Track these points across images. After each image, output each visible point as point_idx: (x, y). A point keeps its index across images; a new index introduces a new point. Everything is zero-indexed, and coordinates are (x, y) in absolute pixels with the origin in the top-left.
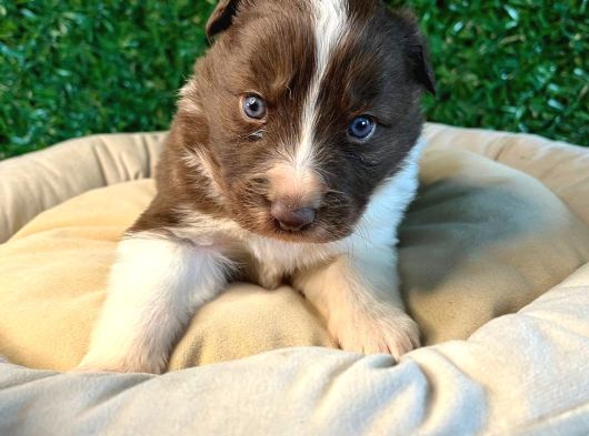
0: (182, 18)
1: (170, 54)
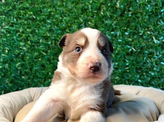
0: (36, 59)
1: (31, 69)
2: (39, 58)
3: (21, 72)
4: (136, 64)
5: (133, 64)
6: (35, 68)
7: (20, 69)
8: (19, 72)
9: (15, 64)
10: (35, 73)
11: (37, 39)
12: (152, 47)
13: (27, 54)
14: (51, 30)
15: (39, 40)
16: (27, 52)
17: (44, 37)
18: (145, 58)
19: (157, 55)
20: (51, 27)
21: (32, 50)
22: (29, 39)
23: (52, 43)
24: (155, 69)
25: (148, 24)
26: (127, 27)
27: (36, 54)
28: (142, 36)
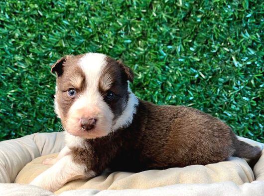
0: (41, 84)
1: (33, 102)
2: (47, 83)
3: (15, 106)
4: (205, 99)
5: (200, 99)
6: (40, 100)
7: (14, 101)
8: (12, 105)
9: (6, 92)
10: (40, 108)
11: (44, 51)
12: (230, 73)
13: (26, 76)
14: (68, 38)
15: (48, 52)
16: (27, 72)
18: (218, 90)
19: (237, 86)
20: (69, 32)
21: (35, 70)
22: (31, 50)
25: (227, 37)
27: (42, 76)
28: (215, 55)
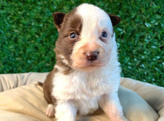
0: (28, 41)
1: (24, 51)
2: (32, 40)
5: (124, 47)
7: (14, 51)
8: (13, 54)
12: (143, 31)
13: (20, 36)
14: (42, 13)
15: (31, 22)
16: (20, 34)
17: (36, 19)
18: (136, 42)
19: (148, 39)
20: (42, 9)
21: (24, 33)
22: (21, 21)
23: (44, 26)
24: (145, 52)
25: (140, 7)
26: (119, 10)
27: (29, 36)
28: (134, 19)
